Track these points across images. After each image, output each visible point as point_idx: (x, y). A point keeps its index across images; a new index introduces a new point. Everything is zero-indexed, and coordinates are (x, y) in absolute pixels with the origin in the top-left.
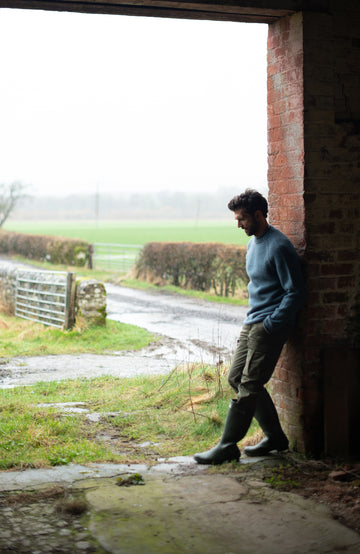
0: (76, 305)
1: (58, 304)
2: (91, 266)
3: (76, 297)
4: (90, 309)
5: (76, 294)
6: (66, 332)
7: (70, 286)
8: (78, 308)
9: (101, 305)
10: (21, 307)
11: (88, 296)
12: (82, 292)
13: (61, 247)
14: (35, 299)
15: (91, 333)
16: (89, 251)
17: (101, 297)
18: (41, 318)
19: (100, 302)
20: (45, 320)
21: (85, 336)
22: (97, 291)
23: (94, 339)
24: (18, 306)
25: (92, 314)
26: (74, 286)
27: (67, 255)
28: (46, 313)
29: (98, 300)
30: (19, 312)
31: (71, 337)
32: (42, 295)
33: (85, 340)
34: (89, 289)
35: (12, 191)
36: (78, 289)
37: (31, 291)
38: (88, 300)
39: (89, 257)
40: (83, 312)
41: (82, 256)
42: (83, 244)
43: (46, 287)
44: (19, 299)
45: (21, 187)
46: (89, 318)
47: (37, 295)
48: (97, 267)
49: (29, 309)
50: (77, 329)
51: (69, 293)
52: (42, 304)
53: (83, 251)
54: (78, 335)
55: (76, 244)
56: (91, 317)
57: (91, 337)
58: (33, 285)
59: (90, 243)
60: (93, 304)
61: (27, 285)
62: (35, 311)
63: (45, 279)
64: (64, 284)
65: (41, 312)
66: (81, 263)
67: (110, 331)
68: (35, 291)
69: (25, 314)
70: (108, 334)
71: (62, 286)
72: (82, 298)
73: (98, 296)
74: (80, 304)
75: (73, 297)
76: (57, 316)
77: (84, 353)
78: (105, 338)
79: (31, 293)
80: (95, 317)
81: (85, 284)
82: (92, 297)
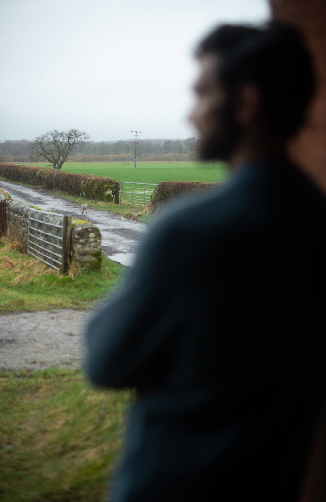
0: (71, 249)
1: (58, 246)
2: (117, 202)
3: (71, 241)
4: (85, 254)
5: (71, 238)
6: (61, 277)
7: (66, 229)
8: (74, 252)
9: (95, 249)
10: (33, 246)
11: (82, 241)
12: (77, 236)
13: (92, 185)
14: (41, 239)
15: (85, 279)
16: (116, 187)
17: (95, 241)
18: (45, 258)
19: (94, 247)
20: (49, 260)
21: (78, 282)
22: (92, 235)
23: (85, 285)
24: (30, 243)
25: (86, 258)
26: (69, 229)
27: (97, 192)
28: (49, 254)
29: (92, 244)
30: (30, 250)
31: (64, 283)
32: (46, 236)
33: (77, 286)
34: (84, 233)
35: (69, 138)
36: (74, 233)
37: (39, 231)
38: (82, 244)
39: (116, 193)
40: (77, 256)
41: (109, 192)
42: (111, 182)
43: (49, 228)
44: (31, 238)
45: (76, 136)
46: (82, 264)
47: (43, 235)
48: (123, 202)
49: (38, 248)
50: (71, 274)
51: (65, 237)
52: (46, 245)
53: (111, 189)
54: (70, 280)
55: (105, 182)
56: (85, 262)
57: (83, 284)
58: (40, 225)
59: (117, 181)
60: (87, 249)
61: (36, 224)
62: (42, 251)
63: (48, 221)
64: (62, 227)
65: (46, 252)
66: (109, 199)
67: (104, 276)
68: (41, 231)
69: (35, 253)
70: (102, 280)
71: (61, 228)
72: (76, 243)
73: (93, 240)
74: (75, 249)
75: (68, 241)
76: (57, 258)
77: (65, 308)
78: (97, 285)
79: (39, 233)
80: (89, 262)
81: (80, 229)
82: (87, 241)
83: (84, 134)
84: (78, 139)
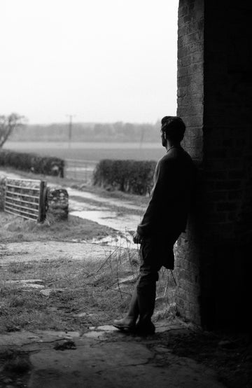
0: (46, 205)
1: (34, 203)
2: (62, 176)
3: (46, 199)
4: (57, 208)
5: (46, 197)
6: (39, 224)
7: (42, 191)
8: (48, 207)
9: (64, 205)
10: (9, 205)
11: (55, 198)
12: (51, 195)
14: (18, 200)
15: (57, 225)
17: (64, 199)
18: (22, 214)
19: (64, 203)
20: (25, 215)
21: (52, 227)
22: (62, 194)
23: (58, 229)
24: (7, 204)
25: (58, 211)
26: (45, 190)
27: (45, 168)
28: (26, 210)
29: (63, 201)
30: (7, 209)
31: (42, 228)
32: (23, 197)
33: (52, 230)
34: (57, 193)
35: (10, 121)
36: (48, 193)
37: (16, 193)
38: (55, 201)
39: (61, 169)
40: (51, 209)
41: (56, 168)
42: (57, 160)
43: (26, 191)
44: (7, 199)
45: (16, 118)
46: (55, 214)
47: (19, 196)
48: (67, 177)
49: (14, 207)
50: (47, 222)
51: (41, 196)
52: (23, 204)
53: (57, 165)
54: (47, 226)
56: (57, 214)
58: (17, 190)
60: (58, 204)
61: (13, 189)
62: (18, 208)
63: (25, 186)
64: (39, 189)
65: (22, 209)
66: (55, 174)
67: (70, 224)
68: (18, 194)
69: (11, 210)
70: (69, 226)
71: (37, 191)
72: (51, 200)
73: (62, 198)
74: (49, 204)
75: (44, 199)
76: (33, 212)
77: (50, 240)
78: (67, 229)
79: (15, 195)
80: (60, 213)
81: (54, 190)
82: (58, 199)
83: (23, 117)
84: (18, 122)
